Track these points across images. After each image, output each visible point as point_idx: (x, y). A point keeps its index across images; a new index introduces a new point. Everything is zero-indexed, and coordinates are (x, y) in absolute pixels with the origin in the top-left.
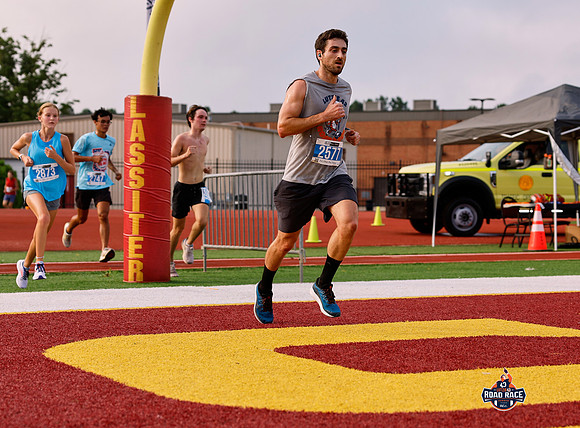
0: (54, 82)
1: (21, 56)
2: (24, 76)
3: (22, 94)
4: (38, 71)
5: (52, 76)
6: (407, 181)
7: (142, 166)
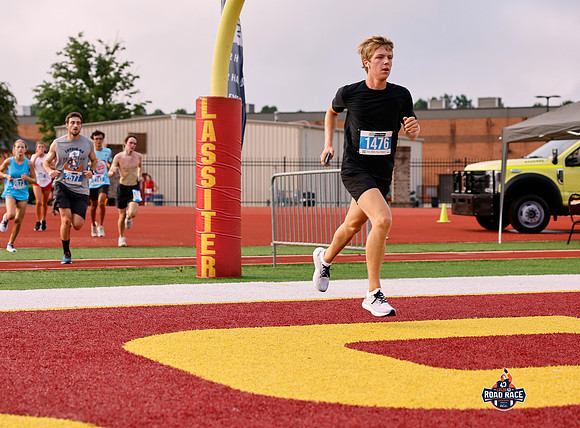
0: (127, 85)
1: (97, 59)
2: (99, 78)
3: (98, 96)
4: (112, 73)
5: (126, 78)
6: (473, 178)
7: (213, 165)
